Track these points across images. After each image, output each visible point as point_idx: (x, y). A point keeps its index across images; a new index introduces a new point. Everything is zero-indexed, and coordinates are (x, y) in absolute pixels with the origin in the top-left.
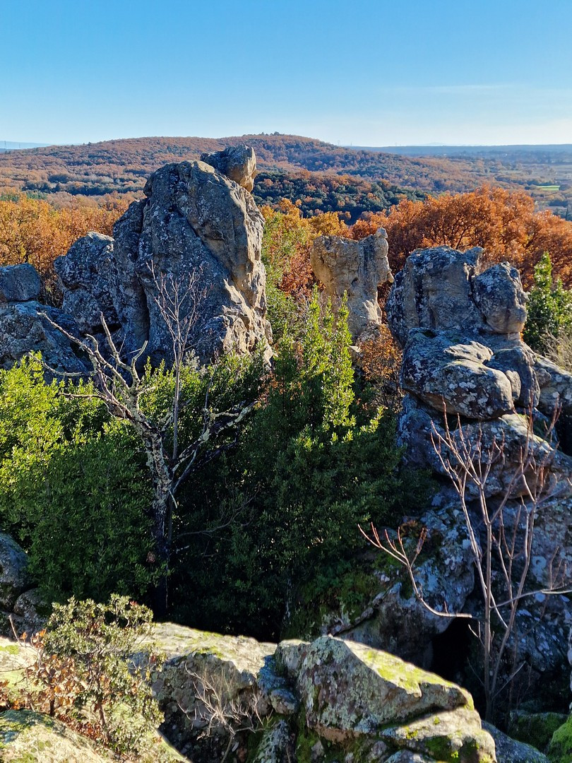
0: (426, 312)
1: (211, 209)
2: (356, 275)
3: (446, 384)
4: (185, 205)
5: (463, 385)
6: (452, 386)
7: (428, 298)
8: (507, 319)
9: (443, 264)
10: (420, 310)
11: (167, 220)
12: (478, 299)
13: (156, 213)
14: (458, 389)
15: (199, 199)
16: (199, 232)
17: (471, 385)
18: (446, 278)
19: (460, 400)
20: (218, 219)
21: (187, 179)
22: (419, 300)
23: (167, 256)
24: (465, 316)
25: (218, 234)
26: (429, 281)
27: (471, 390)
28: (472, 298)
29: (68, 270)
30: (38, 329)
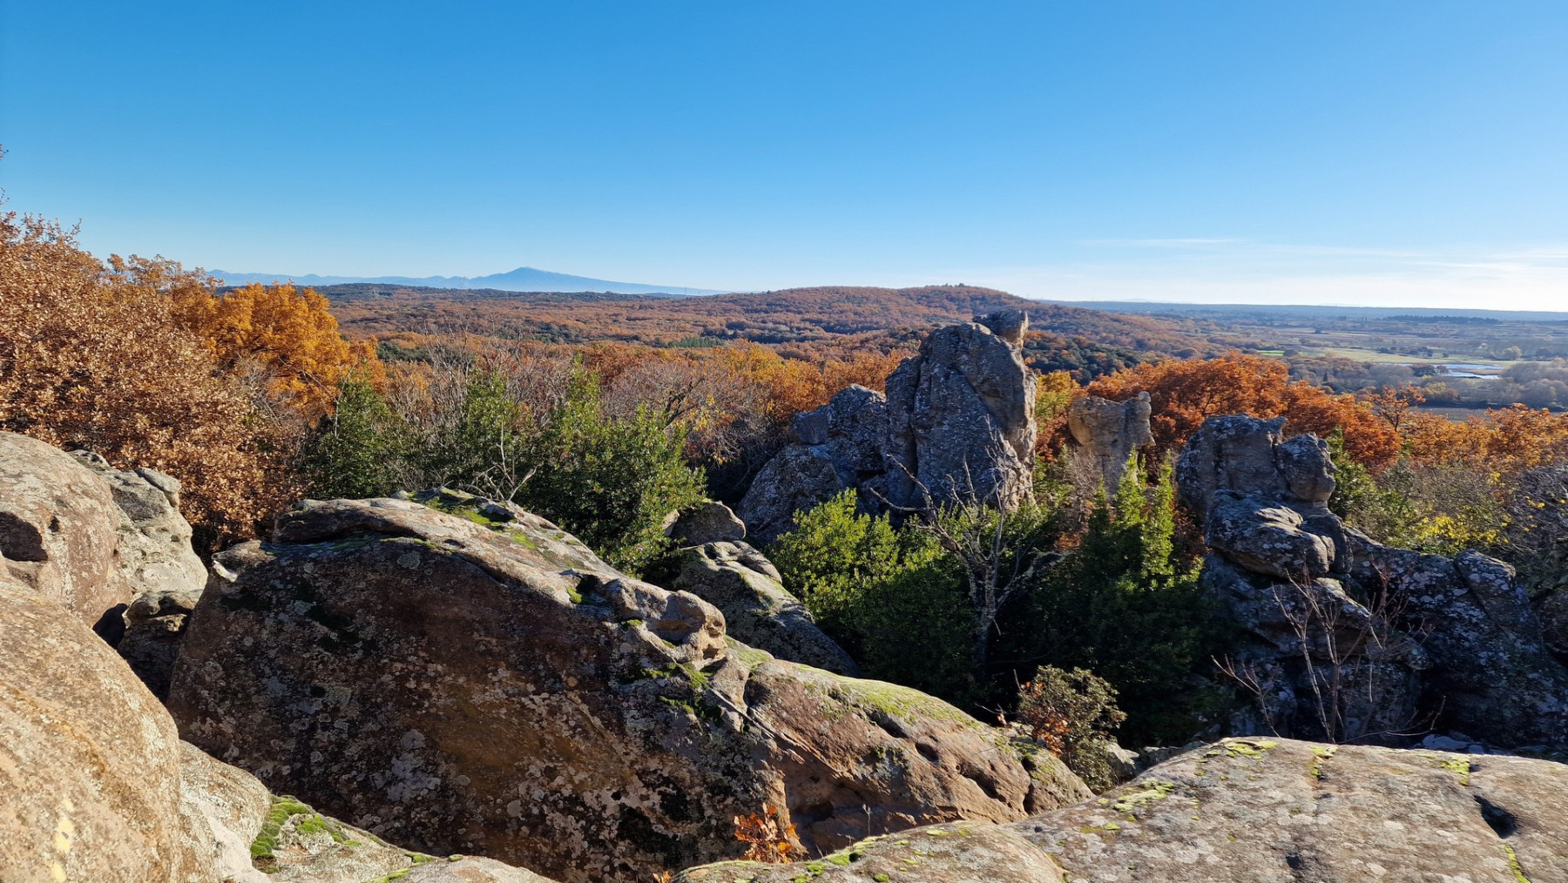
0: (1224, 475)
1: (992, 368)
2: (1116, 437)
3: (1259, 543)
4: (965, 363)
5: (1278, 545)
6: (1265, 546)
7: (1227, 462)
8: (1314, 487)
9: (1246, 431)
10: (1218, 473)
11: (947, 377)
12: (1282, 466)
13: (936, 370)
14: (1273, 549)
15: (980, 359)
16: (977, 389)
17: (1287, 546)
18: (1248, 445)
19: (1274, 559)
20: (998, 378)
21: (967, 340)
22: (1218, 464)
23: (945, 410)
24: (1268, 482)
25: (996, 391)
26: (1230, 446)
27: (1287, 551)
28: (1275, 465)
29: (831, 418)
30: (830, 470)
